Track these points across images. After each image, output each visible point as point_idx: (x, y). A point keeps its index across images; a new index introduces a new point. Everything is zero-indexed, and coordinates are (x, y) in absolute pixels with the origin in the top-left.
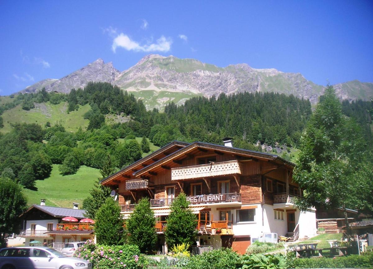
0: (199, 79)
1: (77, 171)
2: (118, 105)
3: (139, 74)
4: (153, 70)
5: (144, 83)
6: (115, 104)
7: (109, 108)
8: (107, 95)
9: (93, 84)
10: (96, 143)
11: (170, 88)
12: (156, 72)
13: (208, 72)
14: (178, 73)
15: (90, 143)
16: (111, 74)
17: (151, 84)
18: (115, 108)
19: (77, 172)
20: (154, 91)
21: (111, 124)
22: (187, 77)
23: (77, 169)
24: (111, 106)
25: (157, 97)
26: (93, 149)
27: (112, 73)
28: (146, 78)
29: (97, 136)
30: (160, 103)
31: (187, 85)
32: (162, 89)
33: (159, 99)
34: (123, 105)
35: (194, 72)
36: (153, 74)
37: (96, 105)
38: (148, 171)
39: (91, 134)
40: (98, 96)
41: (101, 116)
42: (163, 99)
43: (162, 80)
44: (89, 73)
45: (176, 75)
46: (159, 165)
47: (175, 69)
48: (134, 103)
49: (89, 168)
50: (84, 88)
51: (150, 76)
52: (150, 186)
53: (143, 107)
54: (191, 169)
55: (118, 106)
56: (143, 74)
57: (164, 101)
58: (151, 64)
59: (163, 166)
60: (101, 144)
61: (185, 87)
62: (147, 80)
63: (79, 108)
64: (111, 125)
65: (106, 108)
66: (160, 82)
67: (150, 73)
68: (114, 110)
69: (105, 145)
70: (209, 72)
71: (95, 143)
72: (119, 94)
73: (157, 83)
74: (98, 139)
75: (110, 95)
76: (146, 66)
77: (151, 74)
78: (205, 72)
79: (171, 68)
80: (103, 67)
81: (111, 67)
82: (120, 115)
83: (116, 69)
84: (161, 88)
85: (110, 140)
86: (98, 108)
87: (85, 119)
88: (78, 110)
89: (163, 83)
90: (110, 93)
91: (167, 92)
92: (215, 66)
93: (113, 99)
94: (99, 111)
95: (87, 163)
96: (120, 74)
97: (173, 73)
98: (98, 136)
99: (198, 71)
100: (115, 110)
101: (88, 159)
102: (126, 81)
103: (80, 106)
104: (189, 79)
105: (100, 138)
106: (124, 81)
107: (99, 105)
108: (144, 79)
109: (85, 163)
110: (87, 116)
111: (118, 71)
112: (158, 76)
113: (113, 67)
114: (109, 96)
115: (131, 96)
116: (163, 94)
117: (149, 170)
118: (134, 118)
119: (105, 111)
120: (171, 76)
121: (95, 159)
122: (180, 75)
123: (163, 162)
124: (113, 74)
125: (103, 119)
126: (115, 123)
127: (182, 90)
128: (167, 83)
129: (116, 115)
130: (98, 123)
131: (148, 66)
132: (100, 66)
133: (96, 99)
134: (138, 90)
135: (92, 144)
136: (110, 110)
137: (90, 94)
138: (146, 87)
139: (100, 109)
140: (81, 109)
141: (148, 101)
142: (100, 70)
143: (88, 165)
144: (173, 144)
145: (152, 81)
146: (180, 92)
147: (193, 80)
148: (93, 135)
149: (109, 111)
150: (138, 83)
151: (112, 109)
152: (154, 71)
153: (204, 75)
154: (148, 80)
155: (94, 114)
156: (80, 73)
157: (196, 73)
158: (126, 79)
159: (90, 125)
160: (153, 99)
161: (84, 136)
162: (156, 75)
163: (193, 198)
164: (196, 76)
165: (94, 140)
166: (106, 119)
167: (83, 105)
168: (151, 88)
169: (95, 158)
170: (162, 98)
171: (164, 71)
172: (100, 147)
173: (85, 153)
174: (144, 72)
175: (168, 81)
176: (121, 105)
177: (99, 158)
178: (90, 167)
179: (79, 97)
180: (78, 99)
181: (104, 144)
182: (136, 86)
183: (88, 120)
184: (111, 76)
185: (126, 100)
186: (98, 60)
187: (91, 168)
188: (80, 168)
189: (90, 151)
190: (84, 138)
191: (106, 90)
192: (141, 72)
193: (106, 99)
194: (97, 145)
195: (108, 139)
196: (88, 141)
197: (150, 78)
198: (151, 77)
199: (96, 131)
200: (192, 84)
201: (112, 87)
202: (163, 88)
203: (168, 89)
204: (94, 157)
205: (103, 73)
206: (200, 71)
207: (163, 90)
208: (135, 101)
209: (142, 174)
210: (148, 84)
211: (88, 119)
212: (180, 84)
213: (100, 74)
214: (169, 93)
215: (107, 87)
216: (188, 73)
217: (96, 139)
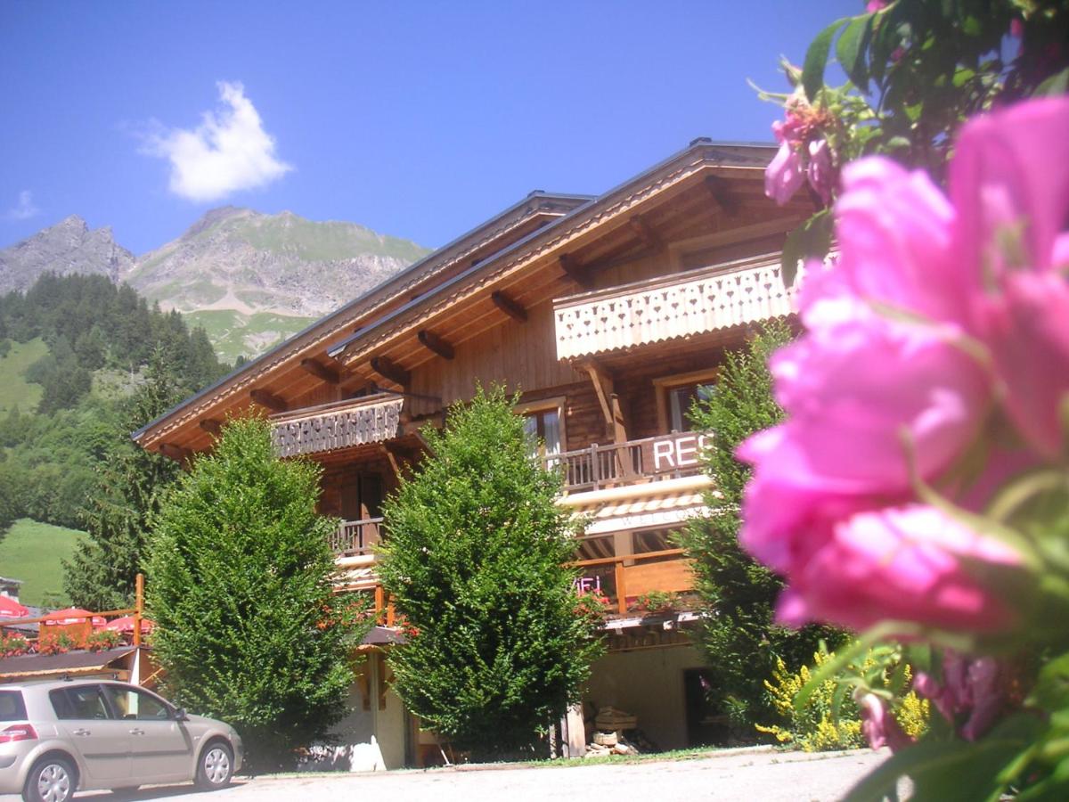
0: (366, 281)
1: (5, 535)
2: (133, 343)
3: (192, 264)
4: (232, 251)
5: (205, 289)
6: (124, 338)
7: (105, 352)
8: (98, 312)
9: (54, 279)
10: (66, 449)
11: (283, 304)
12: (242, 258)
13: (391, 259)
14: (305, 263)
15: (47, 451)
16: (109, 261)
17: (226, 293)
18: (123, 350)
19: (3, 538)
20: (235, 311)
21: (110, 398)
22: (332, 274)
23: (5, 530)
24: (110, 346)
25: (244, 331)
26: (55, 469)
27: (112, 259)
28: (213, 274)
29: (69, 429)
30: (254, 347)
31: (331, 297)
32: (260, 308)
33: (251, 336)
34: (146, 341)
35: (354, 260)
36: (233, 265)
37: (64, 341)
38: (415, 325)
39: (51, 422)
40: (69, 314)
41: (79, 372)
42: (263, 337)
43: (260, 282)
44: (41, 257)
45: (300, 269)
46: (478, 289)
47: (296, 249)
48: (180, 337)
49: (44, 527)
50: (29, 291)
51: (224, 268)
52: (414, 415)
53: (207, 350)
54: (672, 290)
55: (132, 345)
56: (201, 263)
57: (266, 340)
58: (226, 235)
59: (501, 297)
60: (82, 454)
61: (326, 305)
62: (214, 282)
63: (10, 352)
64: (111, 401)
65: (96, 351)
66: (252, 288)
67: (223, 260)
68: (119, 357)
69: (93, 457)
70: (395, 260)
71: (62, 449)
72: (135, 308)
73: (246, 289)
74: (71, 439)
75: (109, 311)
76: (213, 240)
77: (225, 264)
78: (383, 260)
79: (287, 248)
80: (83, 242)
81: (109, 242)
82: (136, 371)
83: (122, 249)
84: (254, 304)
85: (109, 443)
86: (70, 350)
87: (31, 382)
88: (8, 355)
89: (261, 289)
90: (106, 307)
91: (275, 315)
92: (413, 243)
93: (116, 325)
94: (74, 359)
95: (38, 512)
96: (134, 261)
97: (290, 262)
98: (72, 429)
99: (364, 256)
100: (122, 356)
101: (40, 497)
102: (154, 281)
103: (15, 345)
104: (338, 280)
105: (77, 435)
106: (145, 283)
107: (74, 340)
108: (208, 277)
109: (31, 511)
110: (36, 374)
111: (128, 254)
112: (246, 269)
113: (112, 241)
114: (105, 315)
115: (170, 315)
116: (261, 323)
117: (423, 320)
118: (179, 381)
119: (94, 359)
120: (286, 270)
121: (62, 499)
122: (312, 268)
123: (504, 270)
124: (114, 261)
125: (86, 385)
126: (122, 394)
127: (319, 312)
128: (273, 290)
129: (125, 372)
130: (70, 394)
131: (216, 241)
132: (73, 238)
133: (63, 325)
134: (189, 309)
135: (53, 452)
136: (107, 358)
137: (45, 309)
138: (211, 302)
139: (76, 352)
140: (16, 352)
141: (218, 342)
142: (75, 248)
143: (40, 516)
144: (524, 211)
145: (230, 283)
146: (311, 316)
147: (349, 283)
148: (55, 426)
149: (104, 362)
150: (189, 288)
151: (112, 354)
152: (235, 255)
153: (381, 268)
154: (217, 282)
155: (58, 368)
156: (15, 257)
157: (359, 264)
158: (152, 277)
159: (45, 401)
160: (232, 336)
161: (27, 430)
162: (239, 266)
163: (693, 438)
164: (358, 271)
165: (58, 442)
166: (95, 384)
167: (25, 342)
168: (228, 303)
169: (61, 494)
170: (259, 333)
171: (265, 256)
172: (78, 462)
173: (32, 479)
174: (206, 257)
175: (276, 285)
176: (142, 342)
177: (74, 495)
178: (48, 522)
179: (12, 316)
180: (9, 322)
181: (93, 454)
182: (183, 298)
183: (40, 386)
184: (109, 267)
185: (157, 328)
186: (68, 220)
187: (49, 525)
188: (14, 526)
189: (47, 475)
190: (28, 435)
191: (96, 298)
192: (196, 256)
193: (96, 323)
194: (68, 456)
195: (103, 438)
196: (40, 445)
197: (224, 275)
198: (226, 274)
199: (64, 414)
200: (346, 294)
201: (113, 287)
202: (262, 303)
203: (275, 307)
204: (58, 491)
205: (83, 259)
206: (370, 258)
207: (262, 311)
208: (185, 332)
209: (379, 344)
210: (219, 293)
211: (40, 382)
212: (312, 295)
213: (75, 261)
214: (280, 321)
215: (99, 289)
216: (334, 261)
217: (66, 437)
